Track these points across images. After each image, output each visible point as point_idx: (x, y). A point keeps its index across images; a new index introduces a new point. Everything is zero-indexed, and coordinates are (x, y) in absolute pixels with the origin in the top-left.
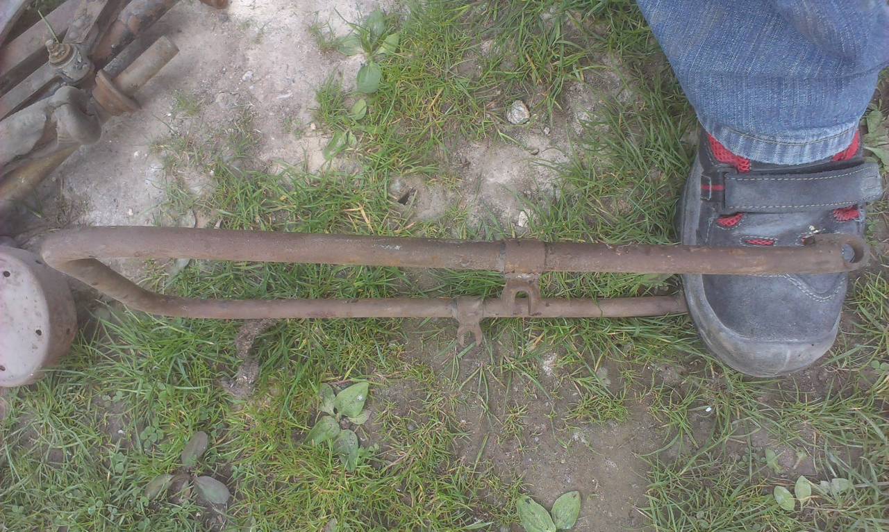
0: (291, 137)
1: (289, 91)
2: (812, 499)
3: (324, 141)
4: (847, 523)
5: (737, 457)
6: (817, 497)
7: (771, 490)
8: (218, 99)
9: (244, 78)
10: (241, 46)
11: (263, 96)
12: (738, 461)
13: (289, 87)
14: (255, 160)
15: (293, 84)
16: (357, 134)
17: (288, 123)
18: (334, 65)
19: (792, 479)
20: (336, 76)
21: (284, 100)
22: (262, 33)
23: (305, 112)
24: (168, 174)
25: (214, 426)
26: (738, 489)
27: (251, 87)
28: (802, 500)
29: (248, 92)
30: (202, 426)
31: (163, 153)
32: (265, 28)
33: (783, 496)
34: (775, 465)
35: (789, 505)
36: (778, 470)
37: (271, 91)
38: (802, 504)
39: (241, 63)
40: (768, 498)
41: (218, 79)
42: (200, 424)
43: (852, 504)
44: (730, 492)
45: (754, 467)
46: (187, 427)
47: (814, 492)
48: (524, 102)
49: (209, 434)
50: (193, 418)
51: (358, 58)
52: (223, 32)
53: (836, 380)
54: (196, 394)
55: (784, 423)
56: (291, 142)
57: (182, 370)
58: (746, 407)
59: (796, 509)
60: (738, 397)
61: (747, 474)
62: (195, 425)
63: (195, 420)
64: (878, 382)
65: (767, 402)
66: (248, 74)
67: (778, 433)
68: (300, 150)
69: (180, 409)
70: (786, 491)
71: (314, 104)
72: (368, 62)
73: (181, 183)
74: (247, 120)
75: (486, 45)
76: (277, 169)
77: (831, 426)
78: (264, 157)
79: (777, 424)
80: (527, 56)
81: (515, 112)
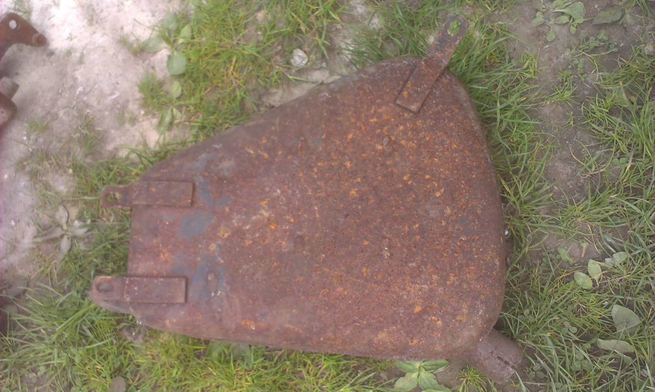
0: (127, 126)
1: (116, 92)
2: (603, 274)
3: (155, 121)
4: (634, 284)
5: (538, 262)
6: (606, 272)
7: (571, 277)
8: (61, 113)
9: (77, 93)
10: (69, 69)
11: (96, 102)
12: (540, 265)
13: (116, 89)
14: (103, 152)
15: (118, 86)
16: (179, 108)
17: (122, 117)
18: (147, 62)
19: (583, 264)
20: (151, 71)
21: (115, 100)
22: (82, 56)
23: (133, 104)
24: (35, 183)
25: (127, 369)
26: (547, 284)
27: (85, 98)
28: (596, 278)
29: (84, 102)
30: (117, 372)
31: (28, 169)
32: (84, 51)
33: (582, 279)
34: (568, 258)
35: (589, 284)
36: (571, 261)
37: (102, 95)
38: (597, 281)
39: (72, 83)
40: (571, 285)
41: (56, 100)
42: (116, 372)
43: (633, 270)
44: (542, 289)
45: (553, 265)
46: (105, 378)
47: (603, 269)
48: (301, 49)
49: (125, 378)
50: (108, 368)
51: (164, 52)
52: (52, 64)
53: (592, 183)
54: (105, 349)
55: (565, 225)
56: (128, 130)
57: (89, 333)
58: (533, 222)
59: (594, 286)
60: (525, 217)
61: (550, 271)
62: (111, 375)
63: (110, 370)
64: (622, 173)
65: (547, 214)
66: (80, 89)
67: (562, 234)
68: (137, 134)
69: (96, 364)
70: (583, 275)
71: (138, 95)
72: (173, 52)
73: (47, 187)
74: (89, 123)
75: (260, 15)
76: (123, 153)
77: (599, 216)
78: (110, 147)
79: (560, 228)
80: (293, 14)
81: (296, 58)
